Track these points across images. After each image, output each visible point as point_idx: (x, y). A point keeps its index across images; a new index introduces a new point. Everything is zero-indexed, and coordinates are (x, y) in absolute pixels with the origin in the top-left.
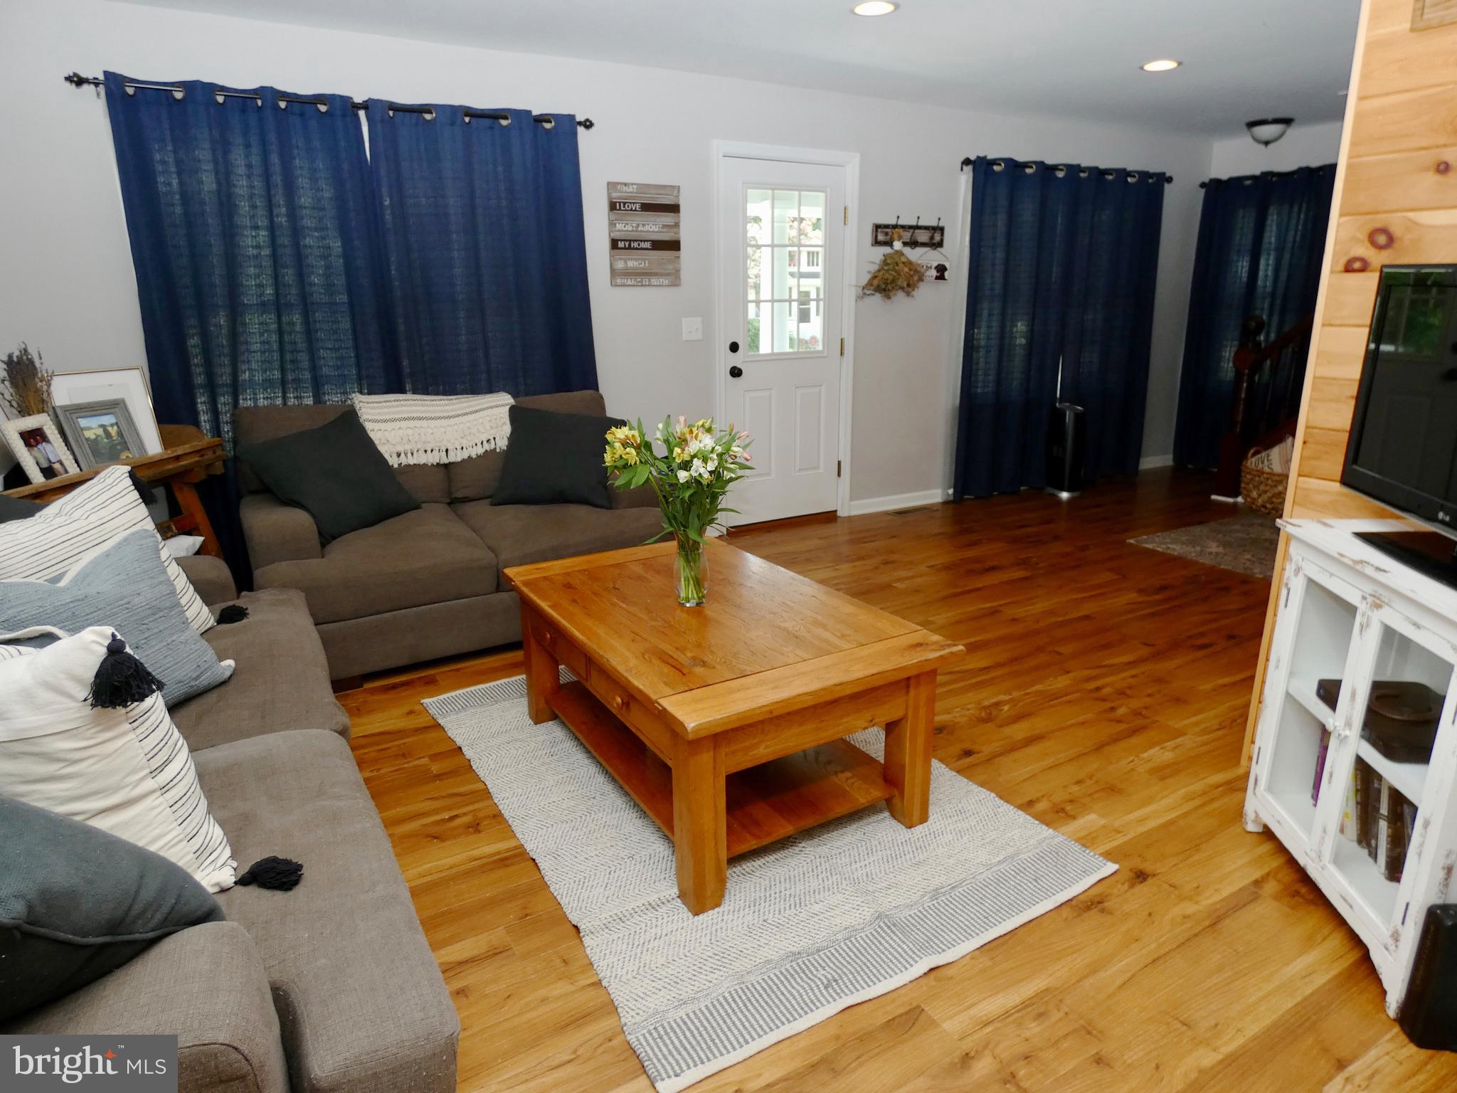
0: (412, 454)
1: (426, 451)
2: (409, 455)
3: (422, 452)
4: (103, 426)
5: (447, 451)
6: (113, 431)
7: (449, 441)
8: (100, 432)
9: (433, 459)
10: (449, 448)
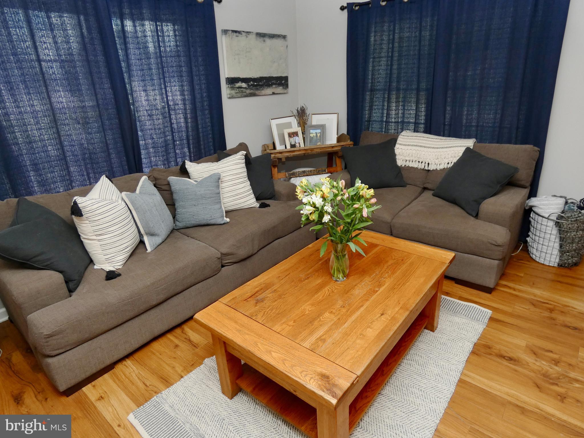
0: (412, 162)
1: (419, 162)
2: (411, 162)
3: (417, 162)
4: (316, 133)
5: (428, 164)
6: (319, 135)
7: (430, 159)
8: (315, 135)
9: (421, 166)
10: (430, 163)
